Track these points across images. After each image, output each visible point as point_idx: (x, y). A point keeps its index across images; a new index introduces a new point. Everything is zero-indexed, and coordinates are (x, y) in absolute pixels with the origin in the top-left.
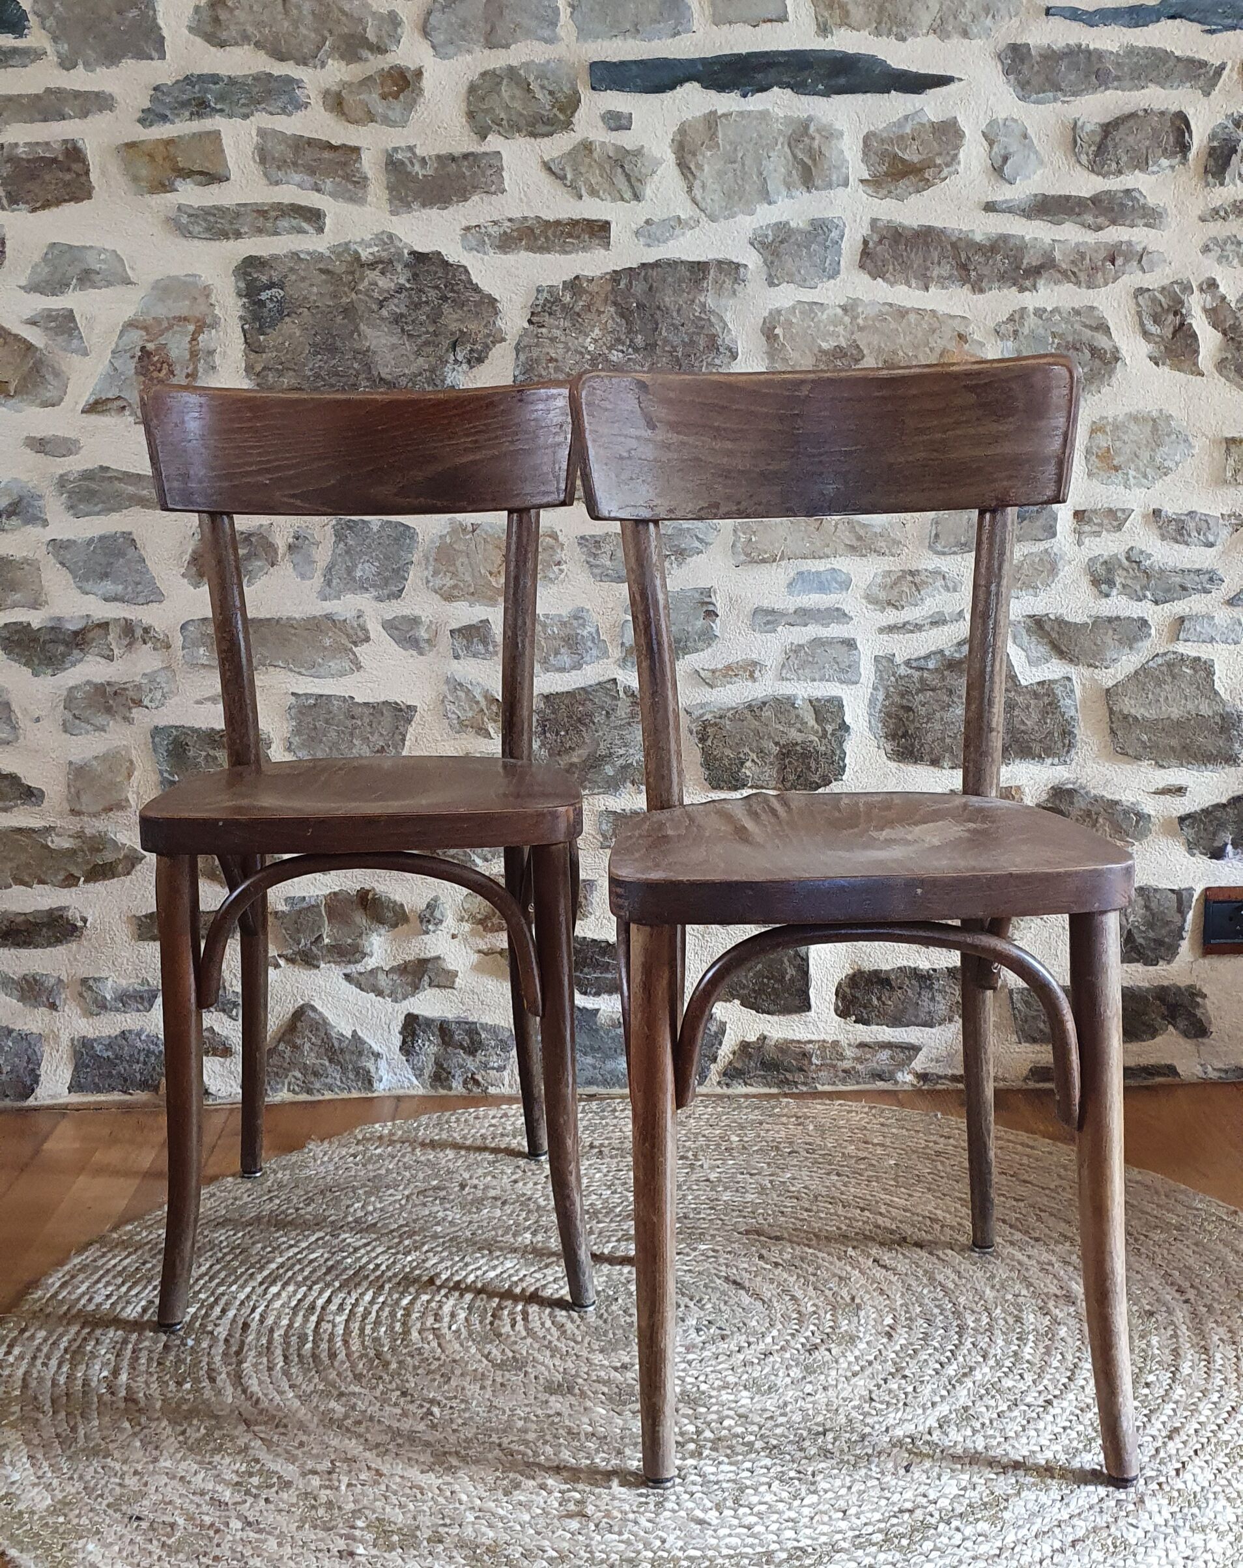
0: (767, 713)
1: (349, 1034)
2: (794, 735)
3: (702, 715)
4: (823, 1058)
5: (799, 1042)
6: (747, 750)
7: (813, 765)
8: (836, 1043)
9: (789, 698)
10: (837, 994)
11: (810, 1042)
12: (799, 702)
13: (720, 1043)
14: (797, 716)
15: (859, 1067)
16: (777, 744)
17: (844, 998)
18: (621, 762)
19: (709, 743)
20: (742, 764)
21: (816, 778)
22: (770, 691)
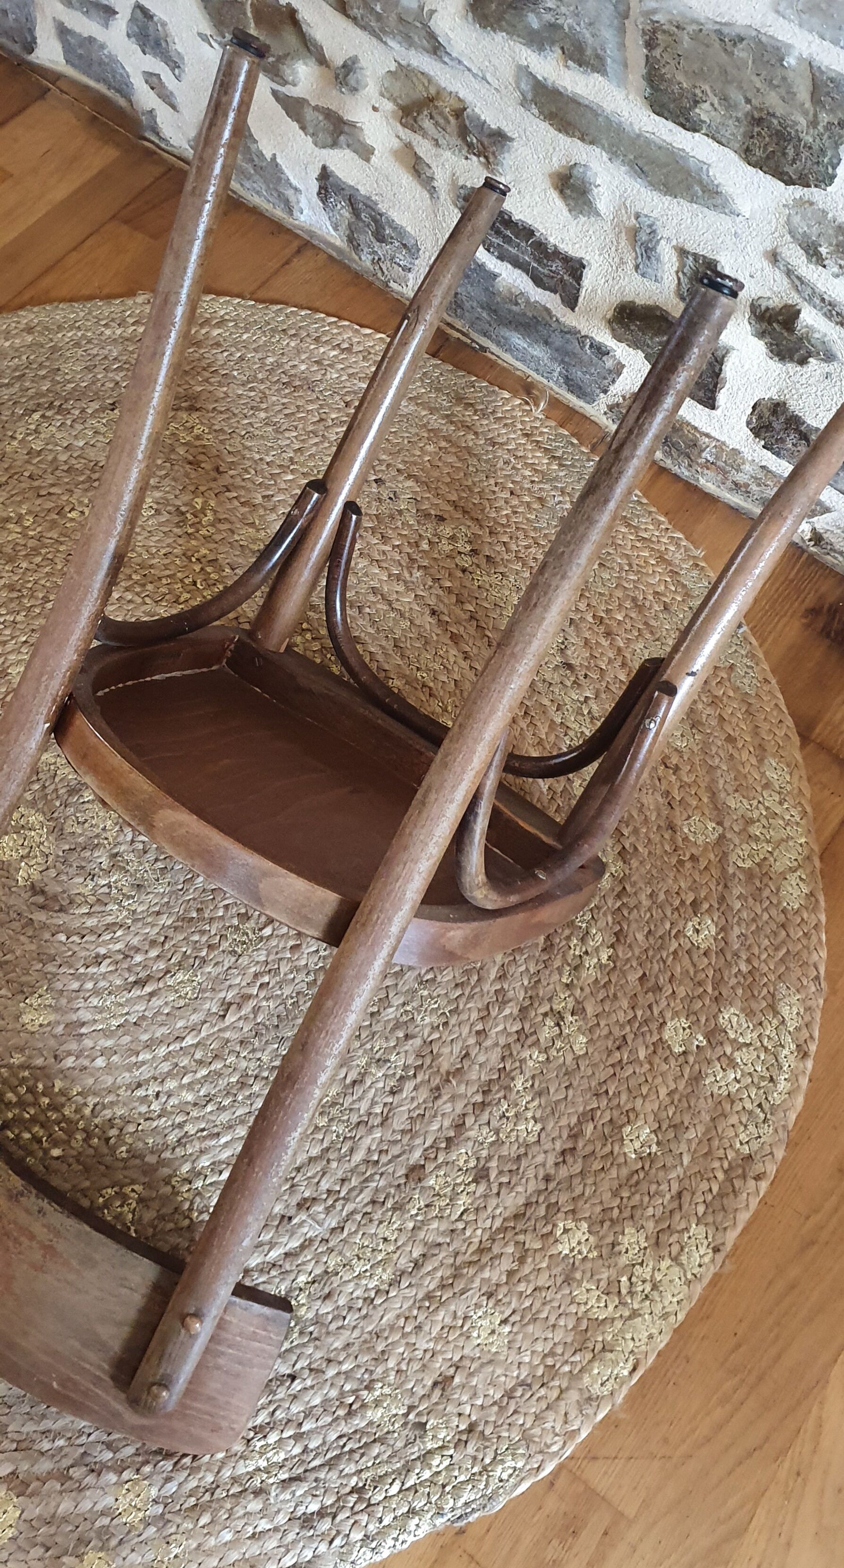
0: (741, 53)
1: (268, 156)
2: (773, 100)
3: (654, 11)
4: (717, 458)
5: (696, 428)
6: (706, 87)
7: (791, 152)
8: (736, 452)
9: (778, 49)
10: (754, 408)
11: (707, 435)
12: (791, 61)
13: (614, 381)
14: (784, 79)
15: (754, 487)
16: (748, 101)
17: (760, 417)
18: (548, 17)
19: (657, 53)
20: (696, 102)
21: (790, 170)
22: (757, 23)
